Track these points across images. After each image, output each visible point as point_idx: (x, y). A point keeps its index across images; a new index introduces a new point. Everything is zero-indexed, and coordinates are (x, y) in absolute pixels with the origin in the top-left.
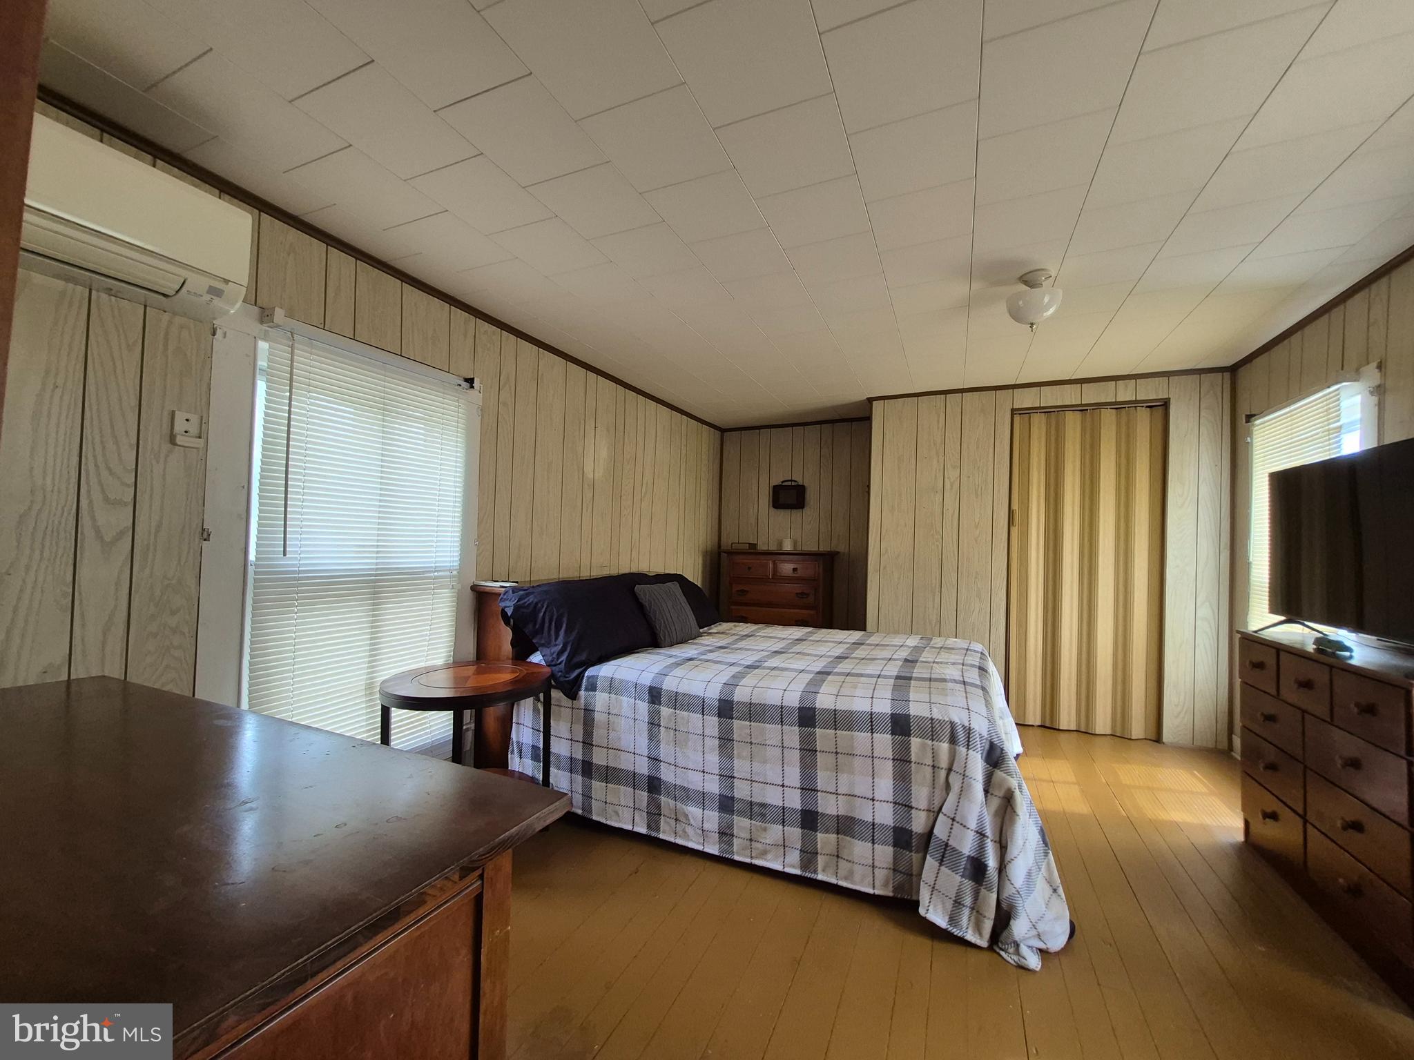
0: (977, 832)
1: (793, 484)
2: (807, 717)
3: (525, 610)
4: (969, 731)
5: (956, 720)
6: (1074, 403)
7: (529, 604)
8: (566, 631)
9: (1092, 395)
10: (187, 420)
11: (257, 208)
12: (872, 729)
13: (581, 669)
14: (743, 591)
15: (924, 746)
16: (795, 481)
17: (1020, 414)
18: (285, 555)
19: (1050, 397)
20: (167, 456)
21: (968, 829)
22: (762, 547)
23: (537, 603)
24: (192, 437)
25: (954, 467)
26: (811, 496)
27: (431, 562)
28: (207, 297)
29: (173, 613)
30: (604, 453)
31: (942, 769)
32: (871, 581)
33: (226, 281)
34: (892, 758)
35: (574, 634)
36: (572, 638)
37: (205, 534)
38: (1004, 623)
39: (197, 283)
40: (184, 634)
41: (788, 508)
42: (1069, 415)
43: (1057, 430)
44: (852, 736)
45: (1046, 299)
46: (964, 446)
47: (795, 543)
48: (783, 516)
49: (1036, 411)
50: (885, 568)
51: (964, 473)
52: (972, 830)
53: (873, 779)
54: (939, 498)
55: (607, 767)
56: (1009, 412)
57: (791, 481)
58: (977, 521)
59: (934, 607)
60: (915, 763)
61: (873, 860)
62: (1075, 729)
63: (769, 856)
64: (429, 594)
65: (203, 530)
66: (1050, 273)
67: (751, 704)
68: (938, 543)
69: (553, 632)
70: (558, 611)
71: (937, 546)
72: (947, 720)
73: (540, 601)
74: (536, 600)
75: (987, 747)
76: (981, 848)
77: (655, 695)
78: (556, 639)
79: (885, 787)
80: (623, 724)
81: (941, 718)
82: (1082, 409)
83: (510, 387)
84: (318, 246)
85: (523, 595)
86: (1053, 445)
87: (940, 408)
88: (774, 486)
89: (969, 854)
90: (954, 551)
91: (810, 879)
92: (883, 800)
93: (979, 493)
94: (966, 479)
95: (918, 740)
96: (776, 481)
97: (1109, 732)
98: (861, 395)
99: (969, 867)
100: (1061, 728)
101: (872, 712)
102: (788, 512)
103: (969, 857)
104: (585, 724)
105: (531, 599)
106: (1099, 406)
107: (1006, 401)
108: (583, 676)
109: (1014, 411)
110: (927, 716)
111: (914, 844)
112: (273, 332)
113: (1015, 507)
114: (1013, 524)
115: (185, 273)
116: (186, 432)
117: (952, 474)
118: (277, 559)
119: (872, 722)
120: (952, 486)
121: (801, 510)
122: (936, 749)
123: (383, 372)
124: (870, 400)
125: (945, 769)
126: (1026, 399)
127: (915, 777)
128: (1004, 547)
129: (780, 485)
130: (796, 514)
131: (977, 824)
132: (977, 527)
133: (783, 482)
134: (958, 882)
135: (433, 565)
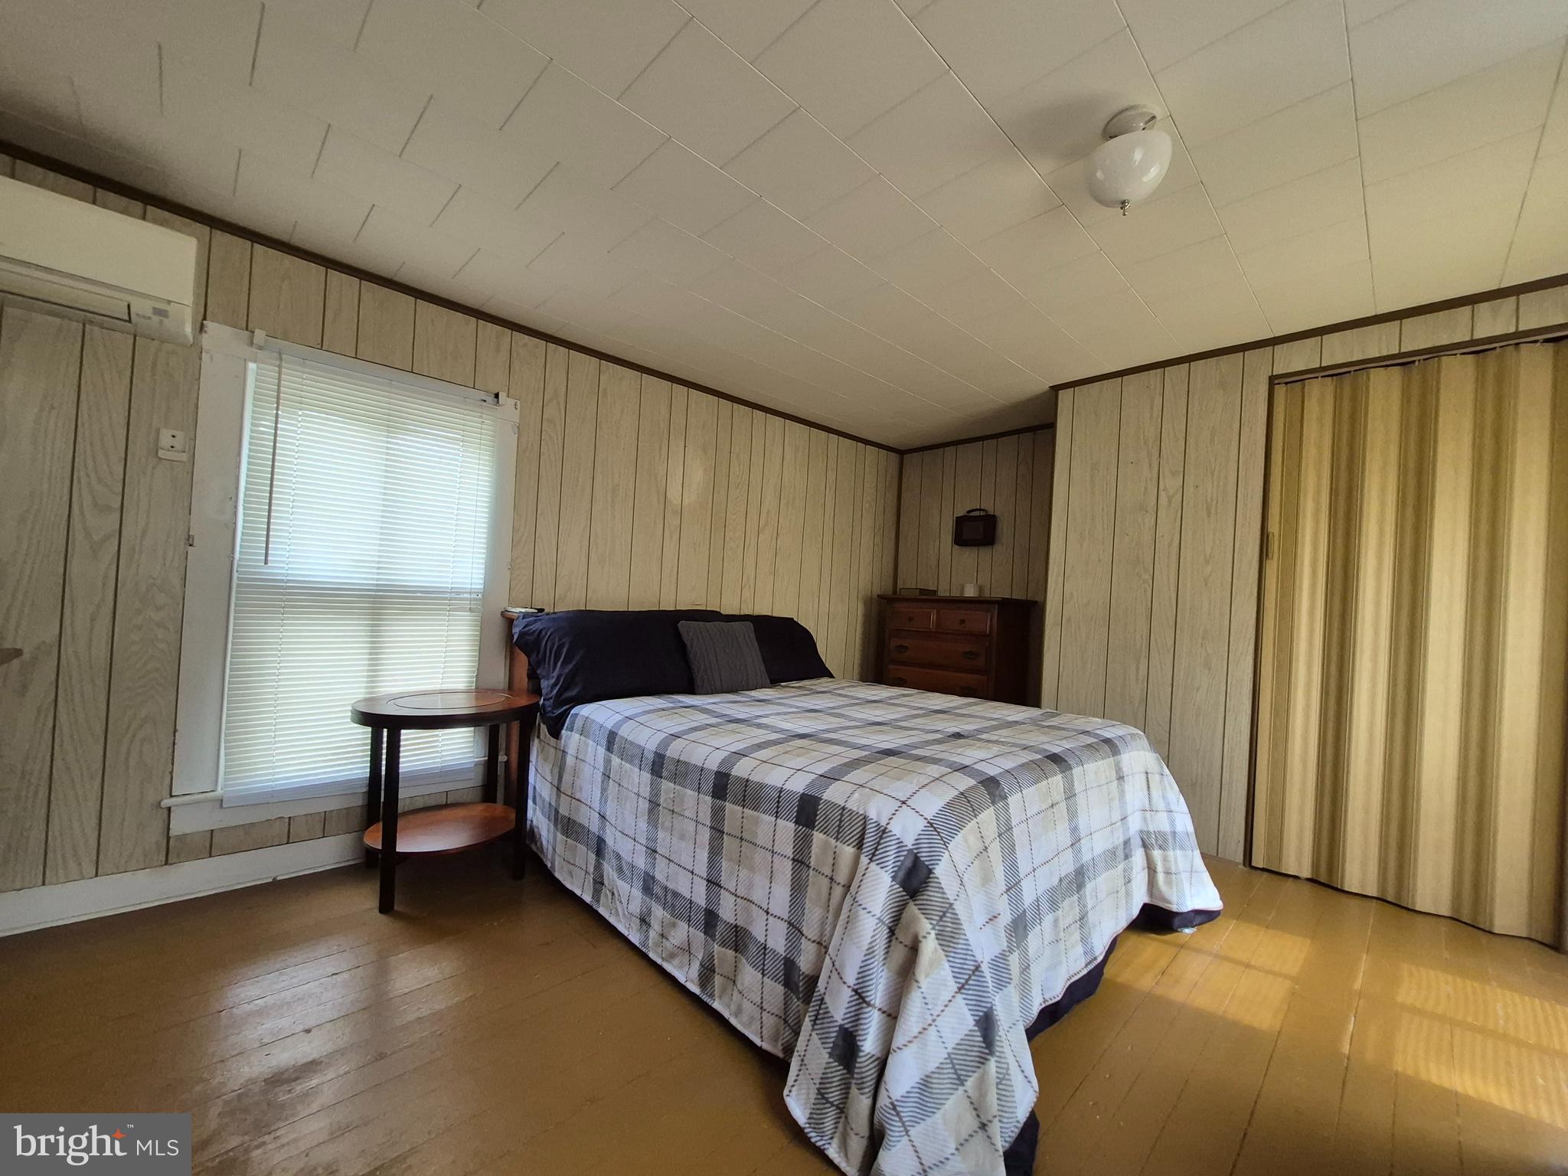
0: (856, 991)
1: (982, 513)
2: (722, 785)
3: (528, 637)
4: (883, 832)
5: (872, 814)
6: (1385, 353)
7: (535, 631)
8: (562, 663)
9: (1420, 335)
10: (174, 436)
11: (249, 240)
12: (777, 812)
13: (568, 706)
14: (901, 647)
15: (826, 844)
16: (983, 510)
17: (1286, 383)
18: (266, 563)
19: (1339, 350)
20: (154, 468)
21: (844, 983)
22: (943, 593)
23: (541, 631)
24: (178, 451)
25: (1174, 474)
26: (1004, 530)
27: (447, 582)
28: (156, 319)
29: (159, 609)
30: (698, 475)
31: (839, 884)
32: (1049, 638)
33: (169, 302)
34: (792, 857)
35: (570, 666)
36: (567, 670)
37: (191, 540)
38: (1249, 712)
39: (141, 307)
40: (169, 629)
41: (975, 545)
42: (1378, 377)
43: (1354, 399)
44: (758, 817)
45: (1138, 156)
46: (1191, 440)
47: (981, 589)
48: (968, 557)
49: (1316, 375)
50: (1069, 620)
51: (1190, 480)
52: (849, 987)
53: (771, 883)
54: (1149, 520)
55: (569, 819)
56: (1267, 381)
57: (980, 510)
58: (1208, 553)
59: (1137, 680)
60: (814, 869)
61: (762, 998)
62: (1375, 895)
63: (676, 962)
64: (445, 615)
65: (189, 536)
66: (1151, 111)
67: (678, 761)
68: (1146, 585)
69: (552, 662)
70: (560, 640)
71: (1146, 591)
72: (861, 813)
73: (545, 628)
74: (541, 627)
75: (909, 863)
76: (857, 1017)
77: (611, 738)
78: (554, 670)
79: (780, 898)
80: (586, 770)
81: (854, 809)
82: (1402, 361)
83: (558, 403)
84: (315, 269)
85: (530, 621)
86: (1346, 427)
87: (1155, 388)
88: (957, 518)
89: (842, 1022)
90: (1170, 598)
91: (706, 1004)
92: (779, 915)
93: (1213, 511)
94: (1192, 490)
95: (821, 836)
96: (961, 512)
97: (1445, 910)
98: (1044, 384)
99: (840, 1043)
100: (1346, 889)
101: (782, 788)
102: (975, 549)
103: (841, 1026)
104: (560, 768)
105: (538, 626)
106: (1436, 352)
107: (1261, 365)
108: (569, 713)
109: (1273, 381)
110: (840, 803)
111: (801, 989)
112: (261, 354)
113: (1274, 527)
114: (1267, 555)
115: (129, 298)
116: (172, 447)
117: (1171, 483)
118: (259, 567)
119: (778, 802)
120: (1170, 502)
121: (991, 547)
122: (837, 852)
123: (388, 389)
124: (1056, 389)
125: (843, 886)
126: (1296, 359)
127: (811, 892)
128: (1251, 593)
129: (965, 516)
130: (985, 553)
131: (857, 979)
132: (1207, 562)
133: (969, 512)
134: (825, 1061)
135: (450, 586)
